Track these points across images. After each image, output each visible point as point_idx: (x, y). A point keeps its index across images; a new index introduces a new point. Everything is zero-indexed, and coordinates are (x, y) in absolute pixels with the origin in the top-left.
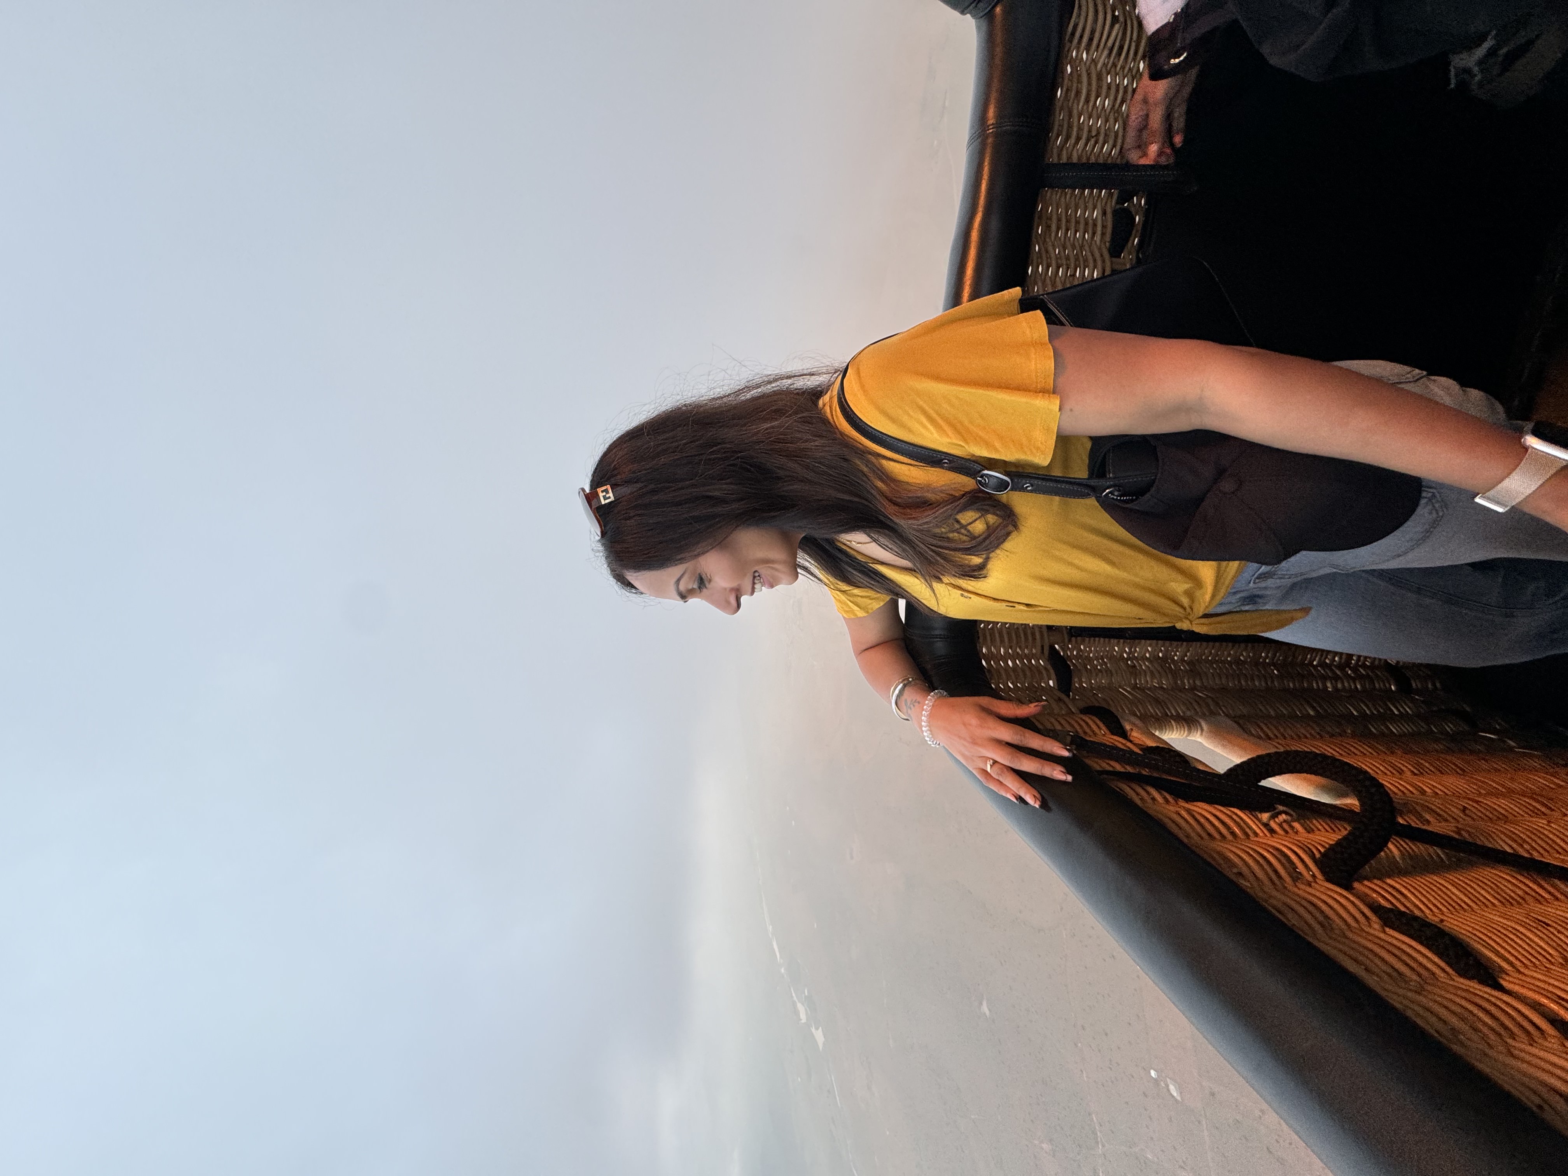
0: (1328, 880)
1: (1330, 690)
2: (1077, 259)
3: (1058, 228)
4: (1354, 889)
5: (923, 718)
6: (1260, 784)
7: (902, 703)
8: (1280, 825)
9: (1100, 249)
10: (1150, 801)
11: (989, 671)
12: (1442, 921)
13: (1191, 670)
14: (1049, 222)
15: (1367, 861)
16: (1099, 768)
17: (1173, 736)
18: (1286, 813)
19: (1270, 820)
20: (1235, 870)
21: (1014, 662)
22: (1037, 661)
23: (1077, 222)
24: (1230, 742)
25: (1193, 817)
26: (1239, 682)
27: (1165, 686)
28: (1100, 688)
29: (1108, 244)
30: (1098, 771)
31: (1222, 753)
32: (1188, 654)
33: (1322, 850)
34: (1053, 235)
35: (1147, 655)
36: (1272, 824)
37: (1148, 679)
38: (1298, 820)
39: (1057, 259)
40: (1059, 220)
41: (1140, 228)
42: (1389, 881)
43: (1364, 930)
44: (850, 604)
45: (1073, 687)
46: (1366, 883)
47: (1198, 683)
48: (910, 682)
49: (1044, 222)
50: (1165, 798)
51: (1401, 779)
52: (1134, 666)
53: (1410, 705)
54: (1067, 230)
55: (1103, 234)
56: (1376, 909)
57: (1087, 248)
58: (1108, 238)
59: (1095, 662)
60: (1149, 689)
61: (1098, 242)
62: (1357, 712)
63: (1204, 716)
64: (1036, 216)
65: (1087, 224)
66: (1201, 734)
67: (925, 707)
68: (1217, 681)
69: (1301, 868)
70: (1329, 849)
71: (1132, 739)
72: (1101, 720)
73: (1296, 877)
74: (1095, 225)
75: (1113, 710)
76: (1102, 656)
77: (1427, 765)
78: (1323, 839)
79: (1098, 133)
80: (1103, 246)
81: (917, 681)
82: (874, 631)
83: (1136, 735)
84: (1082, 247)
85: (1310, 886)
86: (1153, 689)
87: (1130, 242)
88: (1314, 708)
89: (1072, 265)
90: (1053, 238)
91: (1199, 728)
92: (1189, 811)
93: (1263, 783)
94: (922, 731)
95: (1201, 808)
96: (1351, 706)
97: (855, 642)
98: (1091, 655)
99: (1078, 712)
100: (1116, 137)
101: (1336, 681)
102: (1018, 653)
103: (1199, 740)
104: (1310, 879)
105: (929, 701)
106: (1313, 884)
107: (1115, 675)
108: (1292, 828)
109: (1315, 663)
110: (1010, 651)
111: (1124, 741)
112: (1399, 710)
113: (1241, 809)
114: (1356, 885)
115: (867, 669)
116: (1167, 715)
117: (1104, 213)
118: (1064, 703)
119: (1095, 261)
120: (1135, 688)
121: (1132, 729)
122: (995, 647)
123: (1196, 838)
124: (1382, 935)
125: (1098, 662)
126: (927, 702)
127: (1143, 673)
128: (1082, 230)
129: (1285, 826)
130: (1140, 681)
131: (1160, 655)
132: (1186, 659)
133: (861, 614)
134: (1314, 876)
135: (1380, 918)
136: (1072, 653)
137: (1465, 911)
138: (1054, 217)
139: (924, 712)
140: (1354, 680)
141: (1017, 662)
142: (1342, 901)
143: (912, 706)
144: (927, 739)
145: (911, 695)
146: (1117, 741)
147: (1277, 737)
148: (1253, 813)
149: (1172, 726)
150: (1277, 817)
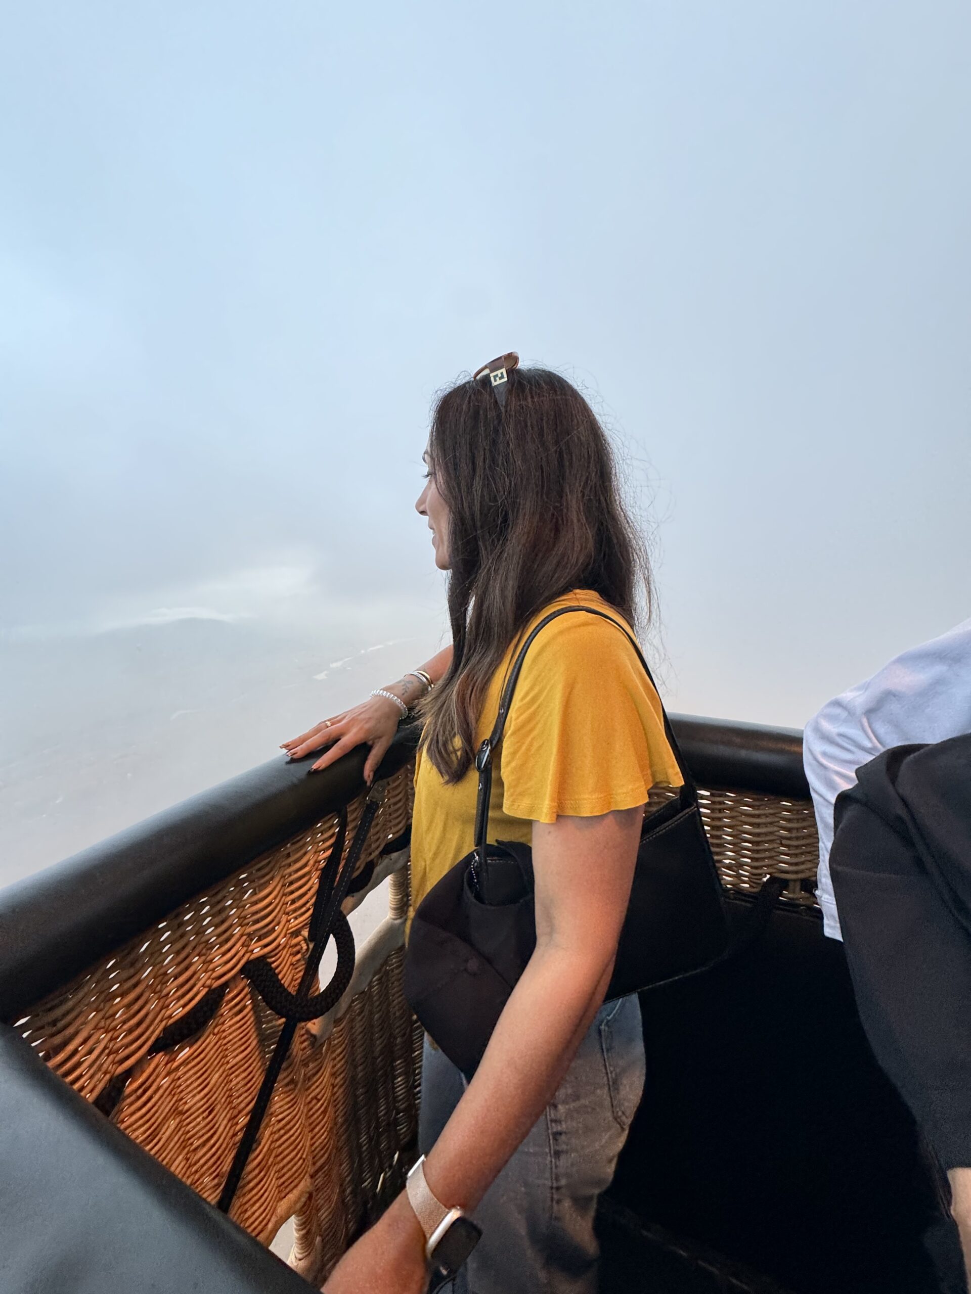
0: (248, 962)
4: (241, 979)
6: (331, 936)
8: (299, 944)
15: (266, 999)
17: (387, 890)
18: (307, 950)
19: (304, 937)
25: (304, 876)
33: (273, 965)
36: (300, 938)
38: (302, 958)
42: (250, 1006)
46: (248, 988)
50: (320, 861)
56: (224, 989)
66: (390, 918)
70: (274, 972)
78: (284, 972)
85: (243, 946)
91: (394, 915)
92: (310, 874)
95: (313, 885)
104: (250, 948)
106: (245, 949)
108: (298, 952)
111: (379, 851)
113: (312, 915)
114: (245, 980)
124: (201, 983)
129: (298, 948)
135: (216, 988)
148: (308, 926)
149: (398, 895)
150: (305, 943)
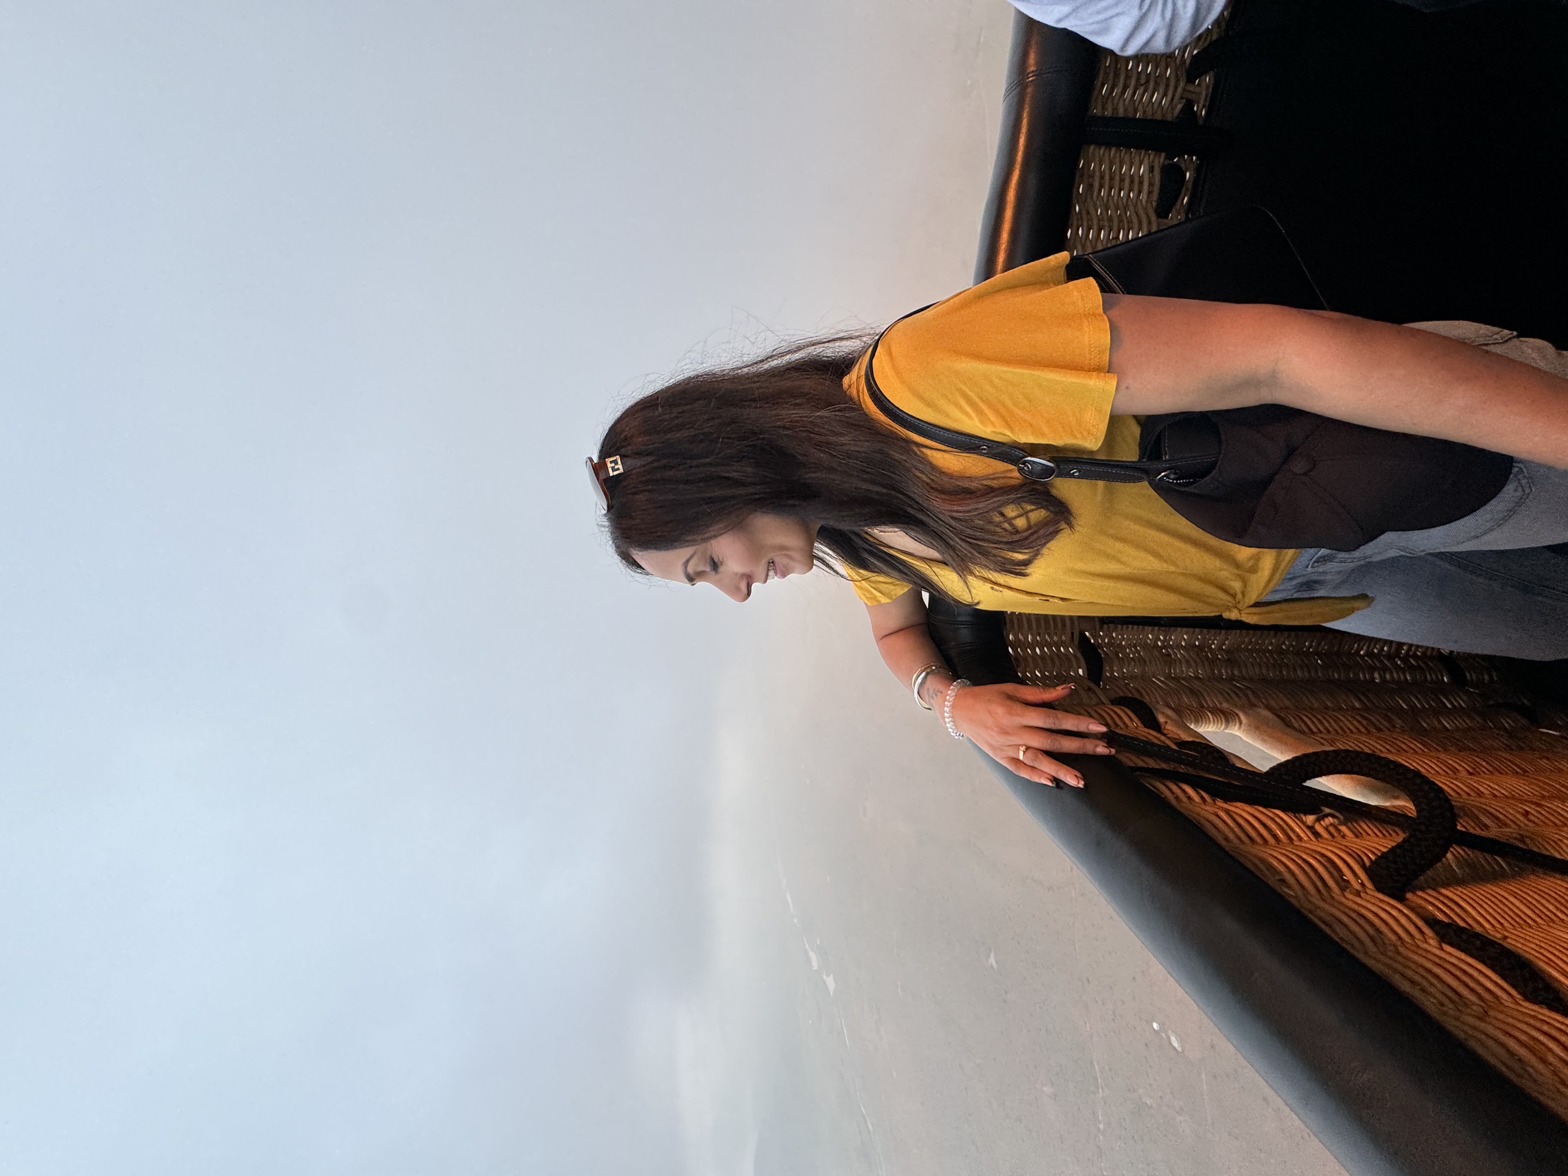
0: (1379, 890)
1: (1377, 681)
2: (1121, 221)
3: (1101, 186)
4: (1408, 899)
5: (946, 709)
6: (1305, 784)
7: (925, 693)
8: (1326, 829)
9: (1145, 209)
10: (1185, 799)
11: (1016, 659)
12: (1505, 938)
13: (1229, 660)
14: (1091, 180)
15: (1423, 871)
16: (1132, 765)
17: (1210, 729)
18: (1333, 816)
19: (1315, 822)
20: (1277, 878)
21: (1042, 650)
22: (1066, 648)
23: (1122, 180)
24: (1270, 736)
25: (1234, 820)
26: (1281, 672)
27: (1200, 676)
28: (1133, 678)
29: (1154, 204)
30: (1131, 768)
31: (1261, 748)
32: (1226, 642)
33: (1373, 857)
34: (1095, 193)
35: (1183, 644)
36: (1318, 827)
37: (1184, 669)
38: (1345, 824)
39: (1099, 220)
40: (1102, 177)
41: (1190, 186)
42: (1444, 891)
43: (1418, 946)
44: (872, 590)
45: (1104, 676)
46: (1420, 893)
47: (1236, 673)
48: (934, 670)
49: (1086, 181)
50: (1202, 797)
51: (1456, 779)
52: (1169, 655)
53: (1465, 698)
54: (1111, 189)
55: (1150, 193)
56: (1432, 922)
57: (1132, 208)
58: (1155, 196)
59: (1128, 650)
60: (1184, 679)
61: (1144, 202)
62: (1407, 705)
63: (1242, 708)
64: (1078, 174)
65: (1132, 182)
66: (1240, 728)
67: (948, 697)
68: (1257, 671)
69: (1348, 875)
70: (1380, 857)
71: (1165, 732)
72: (1132, 711)
73: (1344, 885)
74: (1141, 183)
75: (1147, 699)
76: (1135, 644)
77: (1484, 764)
78: (1375, 845)
79: (1147, 82)
80: (1149, 205)
81: (940, 669)
82: (896, 618)
83: (1171, 728)
84: (1126, 208)
85: (1360, 896)
86: (1188, 679)
87: (1179, 201)
88: (1360, 700)
89: (1115, 228)
90: (1095, 198)
91: (1237, 722)
92: (1227, 812)
93: (1309, 783)
94: (945, 723)
95: (1242, 810)
96: (1400, 698)
97: (875, 627)
98: (1123, 643)
99: (1109, 702)
100: (1167, 86)
101: (1384, 674)
102: (1046, 641)
103: (1237, 733)
104: (1358, 887)
105: (952, 692)
106: (1362, 895)
107: (1148, 663)
108: (1339, 831)
109: (1362, 653)
110: (1038, 638)
111: (1159, 735)
112: (1451, 703)
113: (1284, 811)
114: (1409, 896)
115: (888, 655)
116: (1202, 706)
117: (1151, 169)
118: (1094, 692)
119: (1140, 222)
120: (1169, 677)
121: (1166, 722)
122: (1022, 634)
123: (1236, 841)
124: (1438, 952)
125: (1131, 650)
126: (949, 692)
127: (1178, 663)
128: (1126, 190)
129: (1331, 829)
130: (1175, 670)
131: (1197, 643)
132: (1224, 647)
133: (884, 600)
134: (1363, 884)
135: (1437, 933)
136: (1103, 640)
137: (1530, 926)
138: (1097, 174)
139: (946, 703)
140: (1404, 671)
141: (1045, 649)
142: (1394, 913)
143: (934, 695)
144: (950, 730)
145: (934, 684)
146: (1152, 735)
147: (1321, 732)
148: (1297, 815)
149: (1209, 718)
150: (1323, 819)
